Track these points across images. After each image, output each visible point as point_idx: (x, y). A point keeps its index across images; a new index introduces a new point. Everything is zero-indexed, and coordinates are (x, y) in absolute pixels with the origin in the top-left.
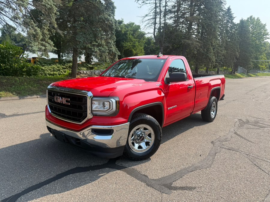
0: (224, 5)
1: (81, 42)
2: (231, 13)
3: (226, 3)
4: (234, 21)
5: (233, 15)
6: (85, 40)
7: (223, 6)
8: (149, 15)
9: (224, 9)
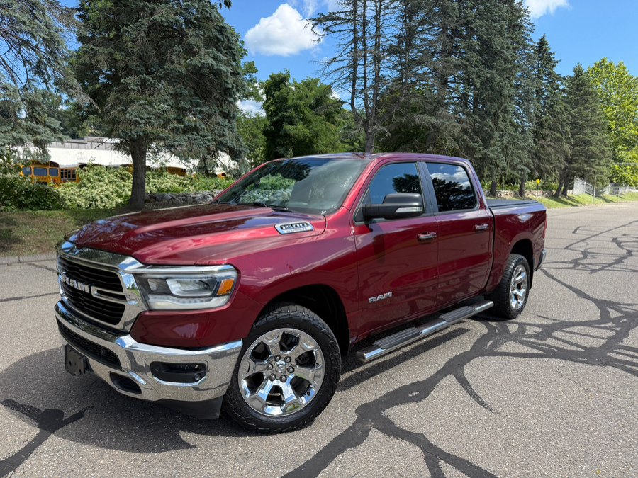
0: (529, 33)
1: (140, 124)
2: (549, 51)
3: (534, 28)
4: (557, 70)
5: (553, 56)
6: (149, 118)
7: (527, 35)
8: (341, 58)
9: (531, 43)
